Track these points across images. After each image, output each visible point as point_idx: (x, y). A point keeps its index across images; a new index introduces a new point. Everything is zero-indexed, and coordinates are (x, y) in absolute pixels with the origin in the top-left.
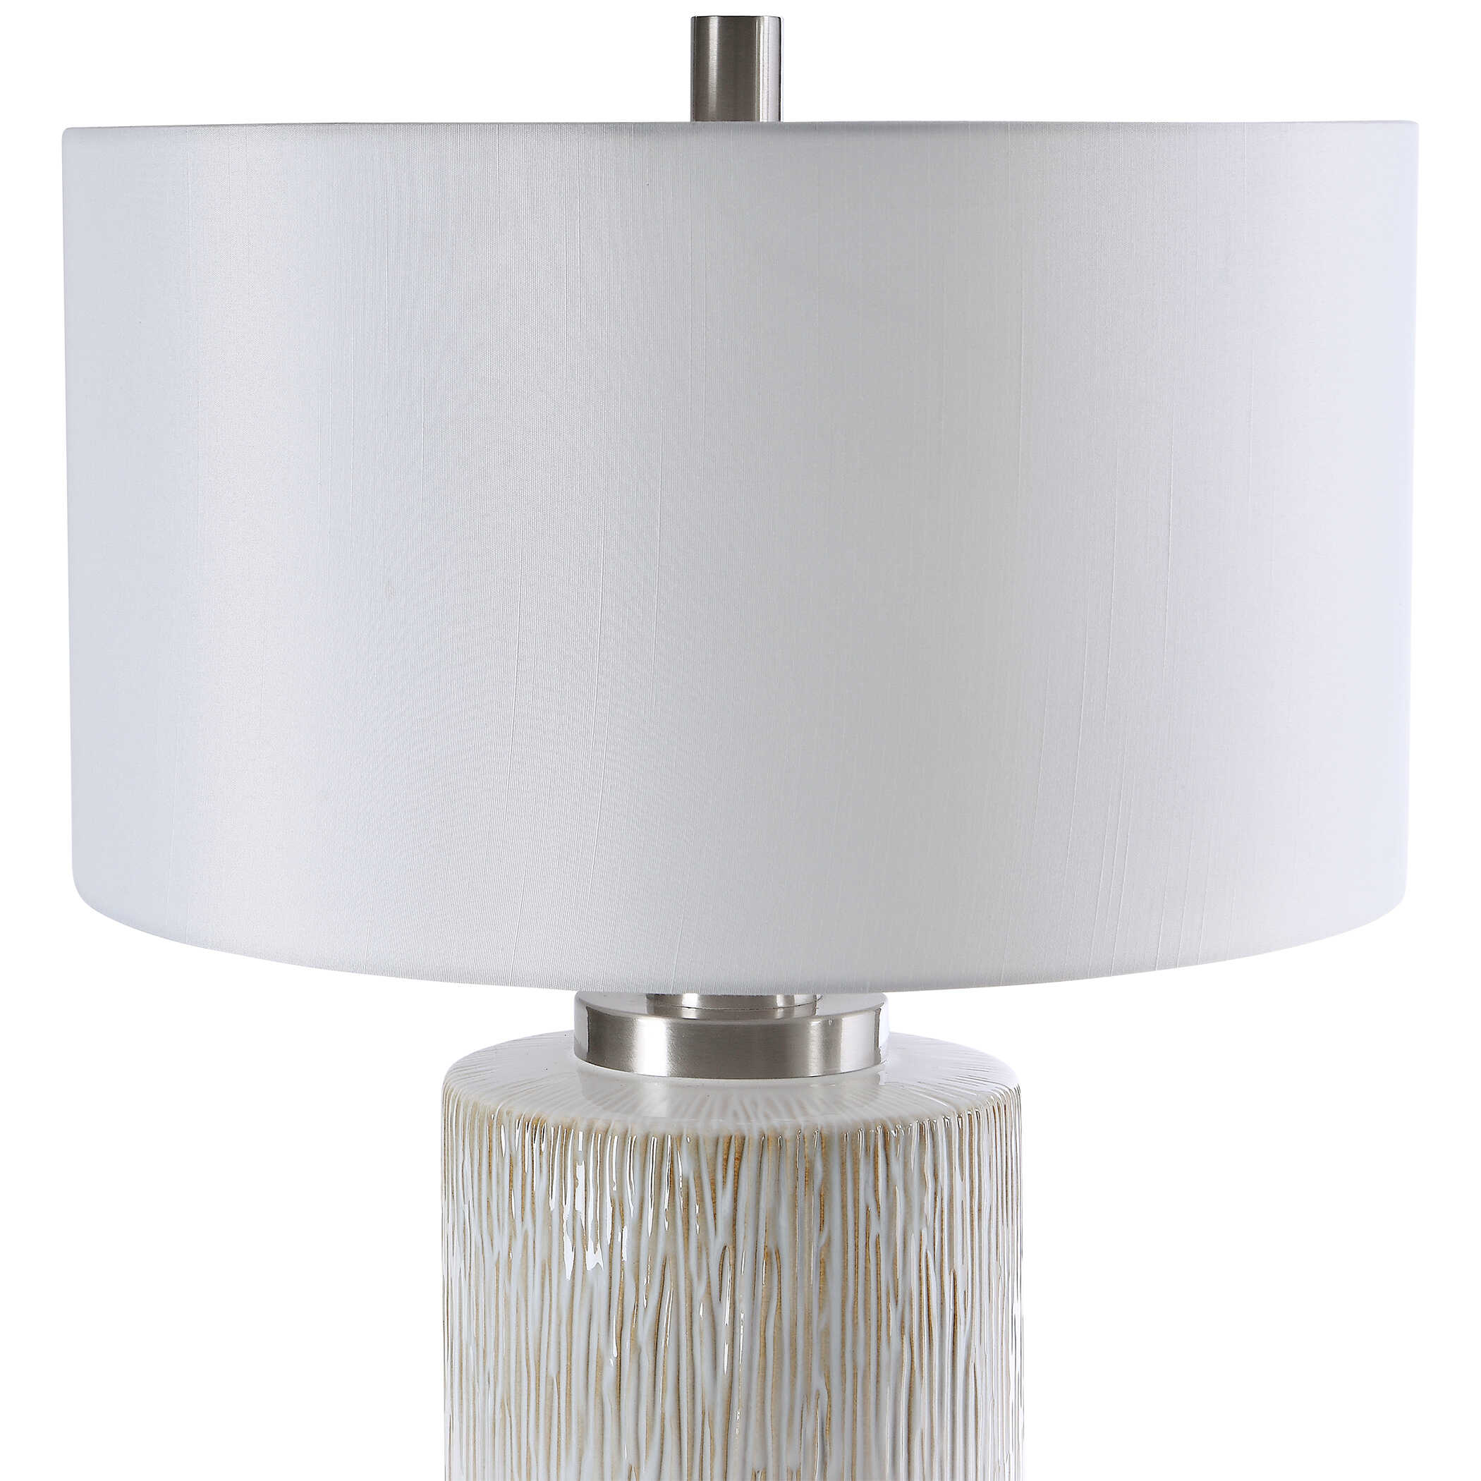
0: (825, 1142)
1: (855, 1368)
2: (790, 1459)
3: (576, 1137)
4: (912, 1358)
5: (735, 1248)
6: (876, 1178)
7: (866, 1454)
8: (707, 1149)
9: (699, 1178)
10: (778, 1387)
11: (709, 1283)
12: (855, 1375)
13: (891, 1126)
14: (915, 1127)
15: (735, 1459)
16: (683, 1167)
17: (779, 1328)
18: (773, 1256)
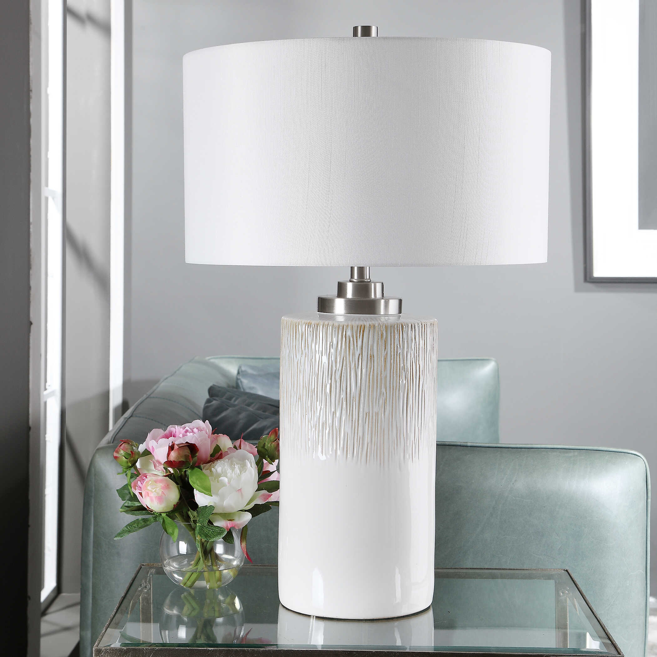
0: (386, 327)
1: (393, 387)
2: (376, 410)
3: (320, 326)
4: (408, 386)
5: (362, 355)
6: (399, 338)
7: (396, 409)
8: (355, 329)
9: (353, 336)
10: (373, 391)
11: (355, 364)
12: (393, 389)
13: (404, 325)
14: (410, 325)
15: (361, 410)
16: (349, 333)
17: (373, 375)
18: (372, 356)
